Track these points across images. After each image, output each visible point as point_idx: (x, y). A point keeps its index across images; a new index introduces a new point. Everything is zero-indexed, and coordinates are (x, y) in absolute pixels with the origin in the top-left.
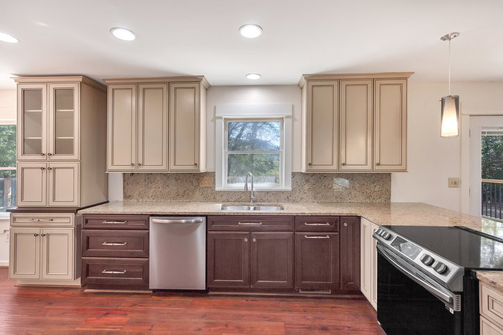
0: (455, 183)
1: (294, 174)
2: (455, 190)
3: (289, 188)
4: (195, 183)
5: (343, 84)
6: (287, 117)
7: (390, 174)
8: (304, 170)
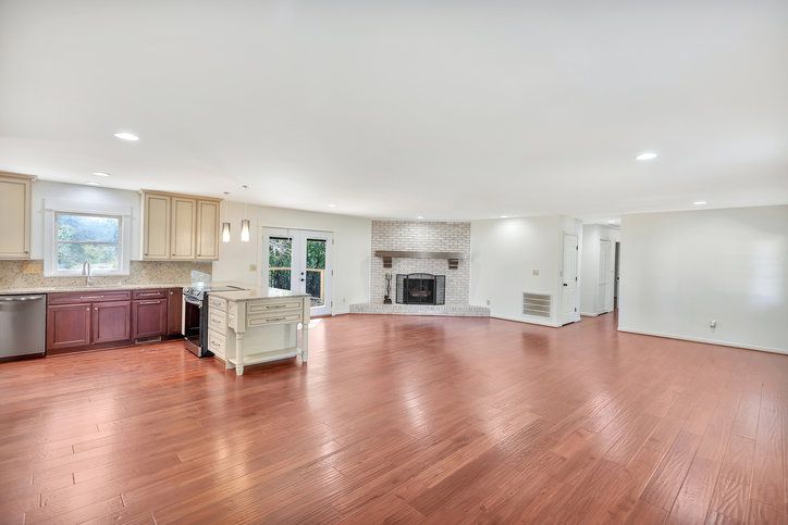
0: (253, 268)
1: (132, 262)
2: (253, 272)
3: (128, 274)
4: (16, 270)
5: (174, 200)
6: (126, 216)
7: (211, 264)
8: (141, 259)
